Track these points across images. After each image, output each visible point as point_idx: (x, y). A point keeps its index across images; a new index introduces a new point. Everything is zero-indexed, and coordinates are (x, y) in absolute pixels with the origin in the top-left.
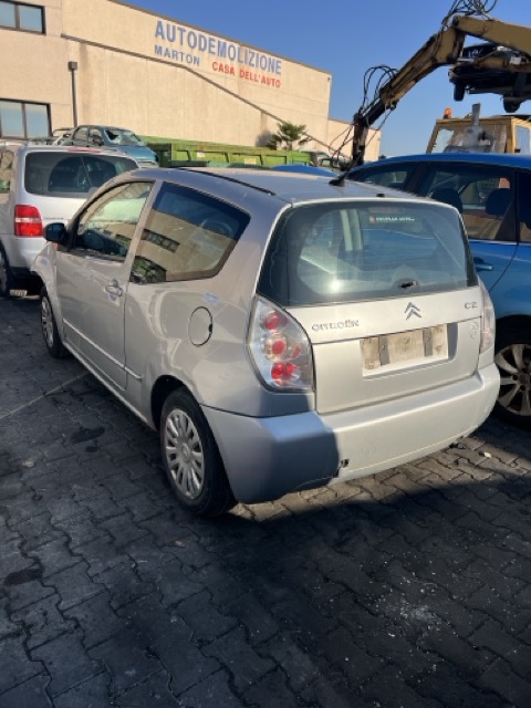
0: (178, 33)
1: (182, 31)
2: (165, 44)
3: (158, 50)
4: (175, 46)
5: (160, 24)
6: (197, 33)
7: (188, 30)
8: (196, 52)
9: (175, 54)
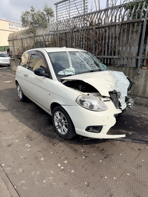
0: (13, 24)
1: (14, 24)
2: (11, 27)
3: (10, 28)
4: (13, 27)
5: (10, 23)
6: (17, 24)
7: (15, 24)
8: (17, 28)
9: (13, 28)
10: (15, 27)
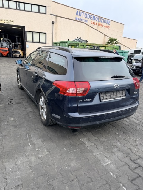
0: (82, 14)
3: (76, 18)
4: (81, 17)
5: (77, 11)
6: (87, 14)
8: (87, 19)
10: (84, 18)
